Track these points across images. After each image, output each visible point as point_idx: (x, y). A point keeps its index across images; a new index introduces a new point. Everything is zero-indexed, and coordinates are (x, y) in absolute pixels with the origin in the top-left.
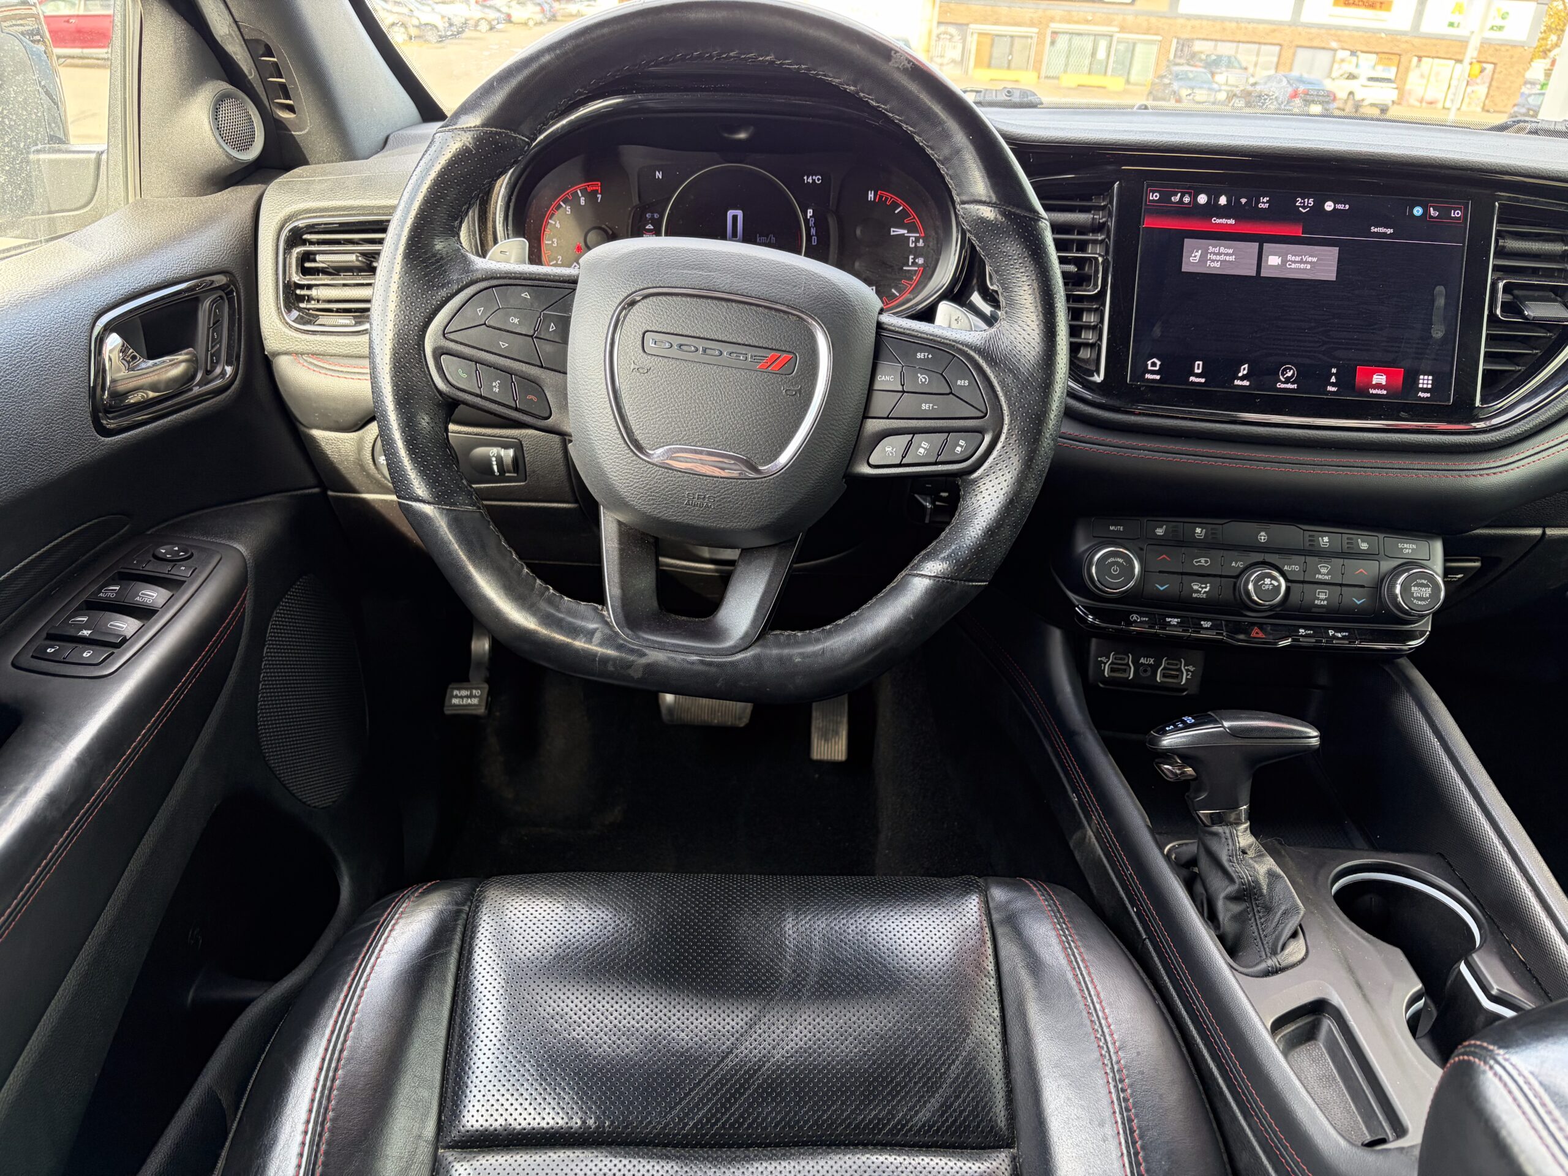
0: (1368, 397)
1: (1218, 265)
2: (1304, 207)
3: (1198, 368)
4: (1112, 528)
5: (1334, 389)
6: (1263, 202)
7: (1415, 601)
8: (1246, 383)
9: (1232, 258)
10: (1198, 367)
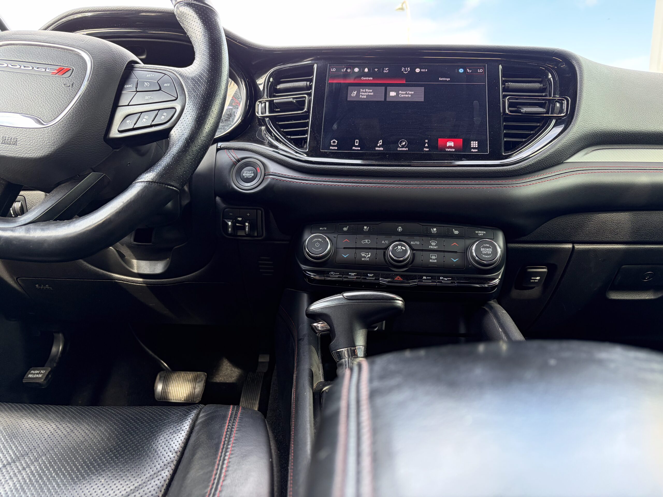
0: (445, 152)
1: (365, 97)
2: (406, 71)
3: (357, 143)
4: (321, 229)
5: (427, 150)
6: (386, 70)
7: (483, 256)
8: (382, 149)
9: (372, 94)
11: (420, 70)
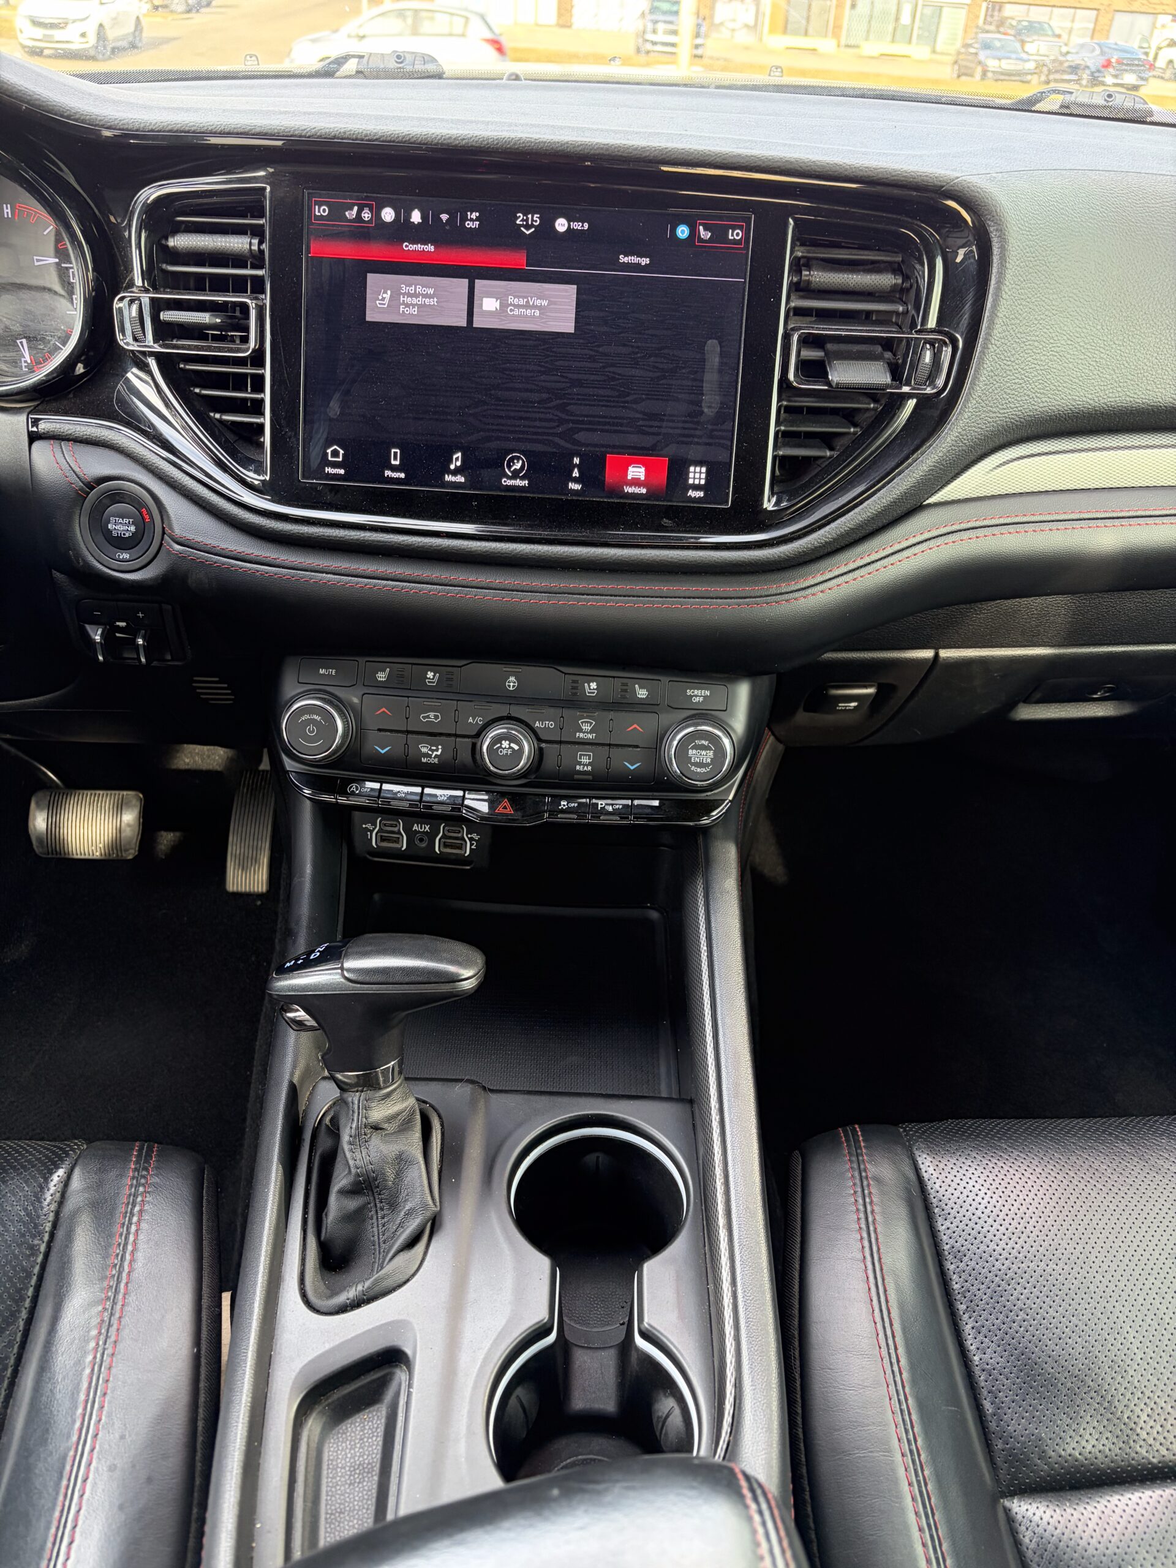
0: (621, 498)
1: (415, 311)
2: (528, 227)
3: (395, 459)
4: (322, 671)
5: (577, 487)
6: (471, 220)
7: (693, 768)
8: (460, 479)
9: (433, 302)
10: (395, 457)
11: (569, 225)
